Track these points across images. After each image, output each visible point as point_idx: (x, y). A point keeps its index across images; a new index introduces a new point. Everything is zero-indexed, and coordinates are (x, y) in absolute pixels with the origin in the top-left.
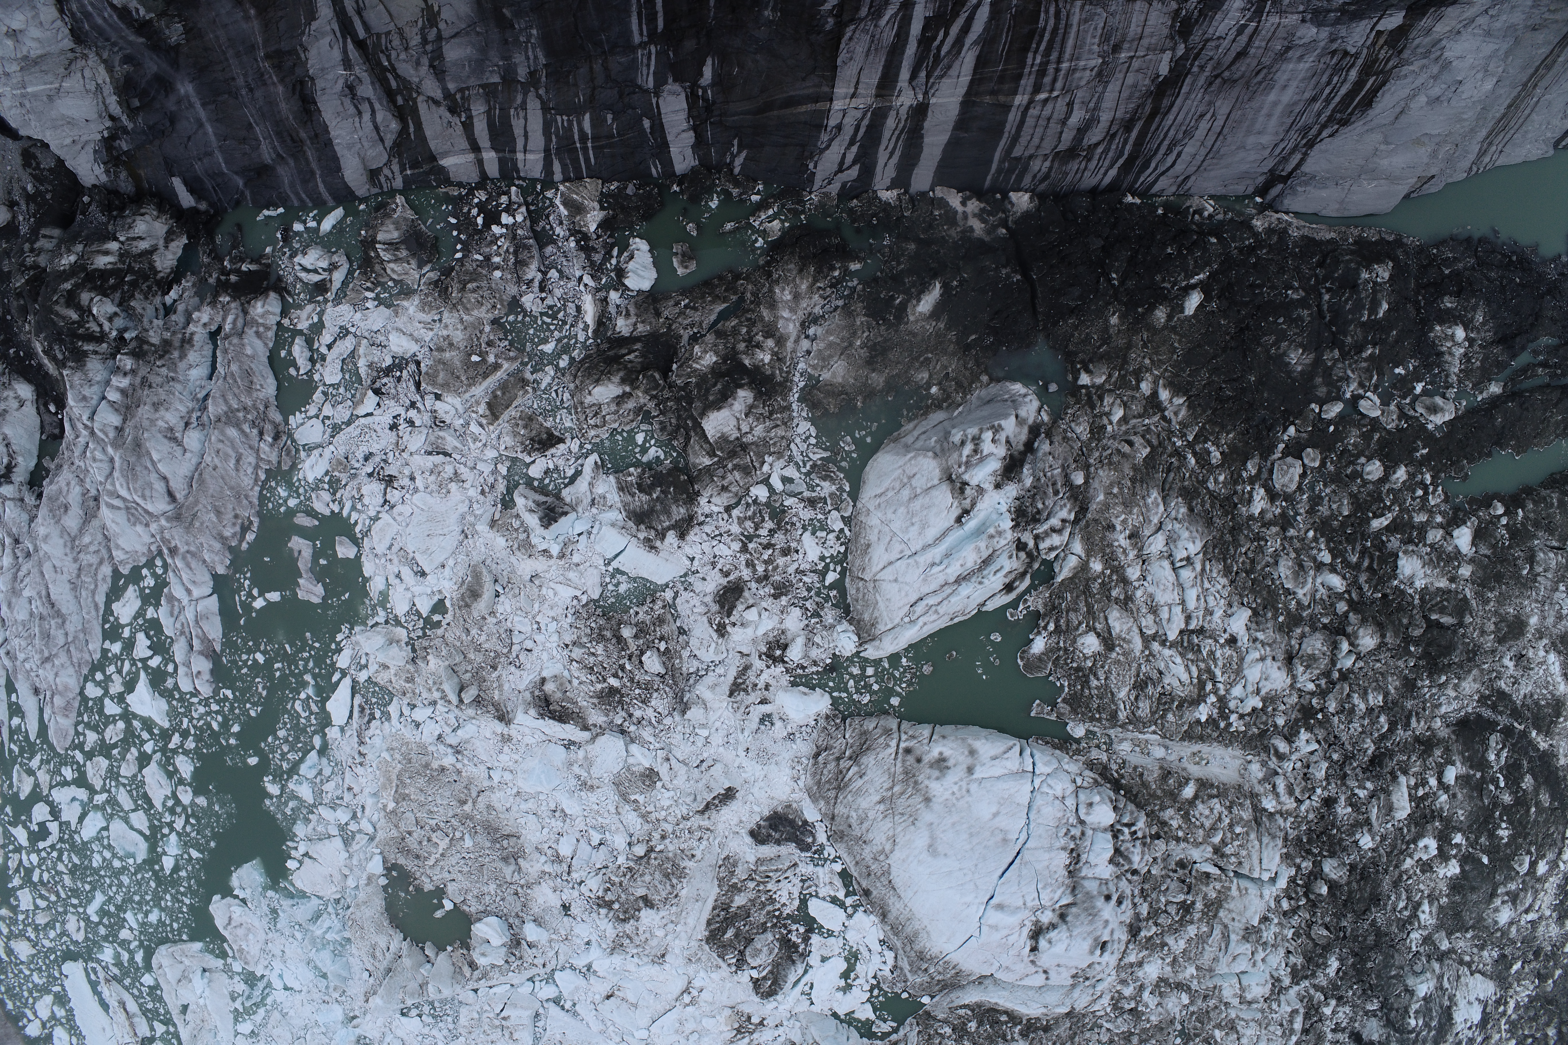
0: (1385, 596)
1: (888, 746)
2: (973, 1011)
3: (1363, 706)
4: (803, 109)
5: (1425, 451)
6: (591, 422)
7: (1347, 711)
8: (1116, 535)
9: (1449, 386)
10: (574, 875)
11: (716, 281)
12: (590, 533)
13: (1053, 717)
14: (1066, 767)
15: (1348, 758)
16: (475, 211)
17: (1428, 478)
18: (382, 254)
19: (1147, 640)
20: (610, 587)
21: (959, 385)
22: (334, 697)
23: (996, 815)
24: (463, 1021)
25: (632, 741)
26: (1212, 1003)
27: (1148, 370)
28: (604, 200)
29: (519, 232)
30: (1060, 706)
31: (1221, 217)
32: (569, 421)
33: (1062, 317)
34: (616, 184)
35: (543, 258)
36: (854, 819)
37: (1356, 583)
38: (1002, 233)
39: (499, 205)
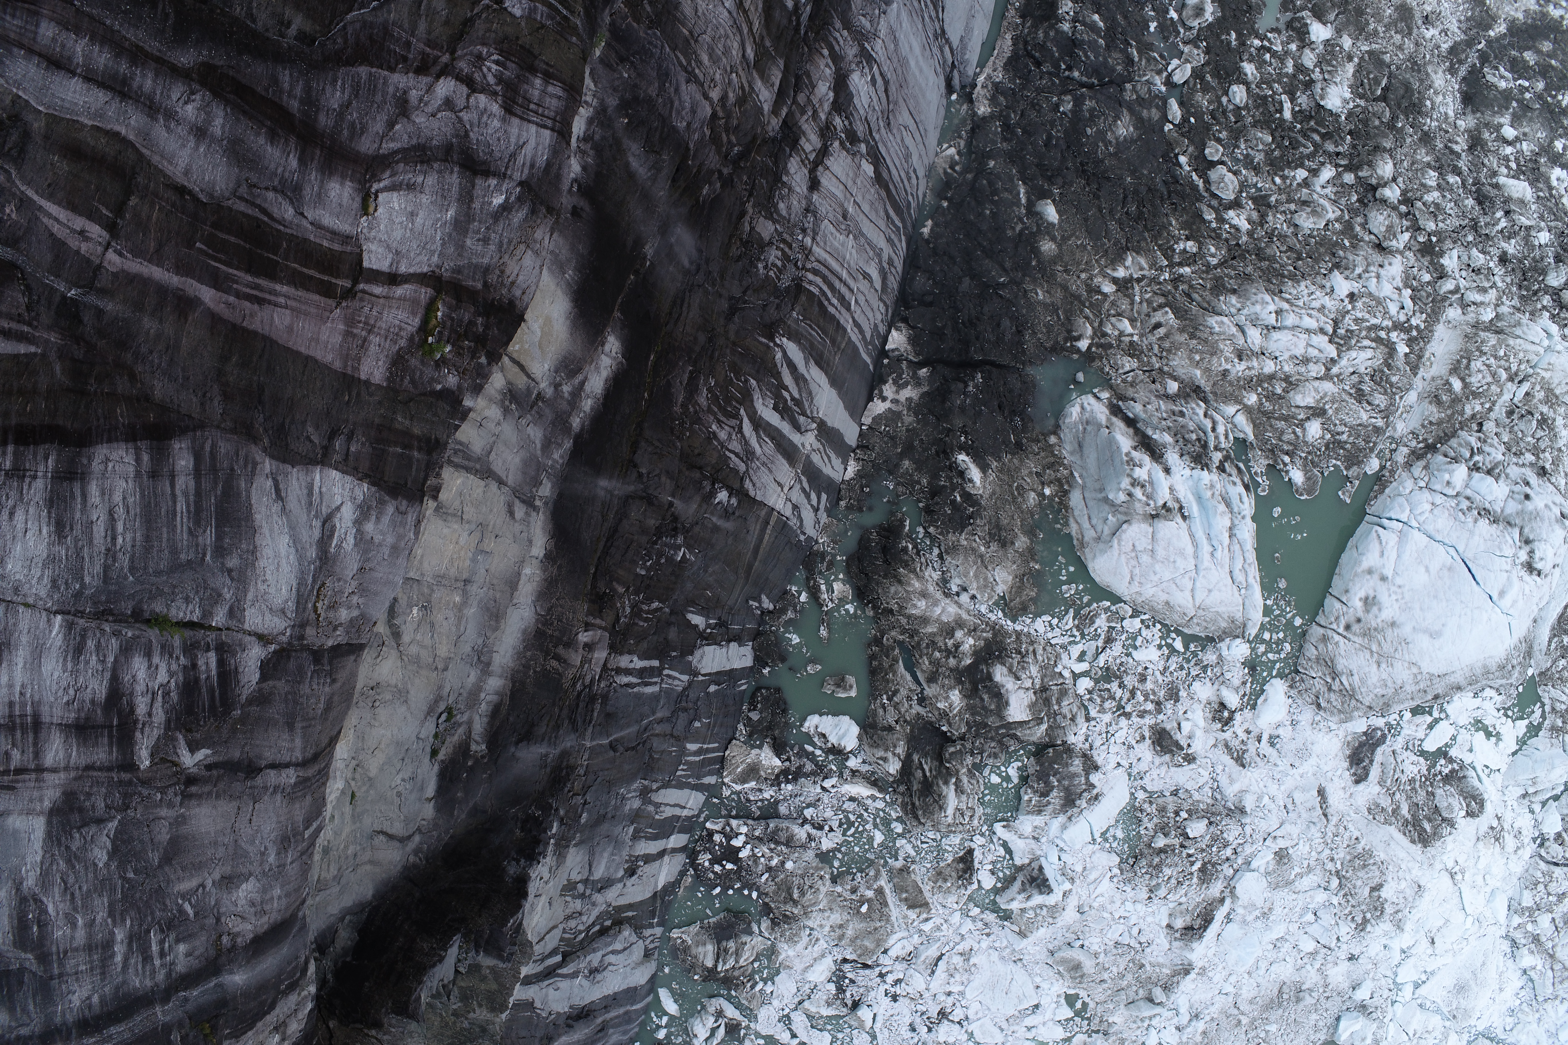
0: (1350, 133)
1: (1337, 643)
2: (1555, 636)
3: (1436, 194)
4: (767, 537)
6: (967, 820)
7: (1436, 211)
8: (1233, 372)
10: (1331, 944)
11: (875, 663)
12: (1062, 850)
13: (1356, 483)
14: (1406, 491)
15: (1475, 228)
16: (717, 868)
17: (1257, 42)
18: (727, 967)
19: (1327, 377)
20: (1115, 845)
21: (1051, 466)
23: (1427, 570)
25: (1248, 864)
27: (1091, 278)
28: (754, 742)
29: (757, 833)
30: (1350, 474)
31: (962, 143)
32: (956, 840)
33: (1020, 343)
34: (741, 726)
35: (788, 817)
36: (1380, 691)
37: (1329, 155)
38: (923, 372)
39: (721, 844)
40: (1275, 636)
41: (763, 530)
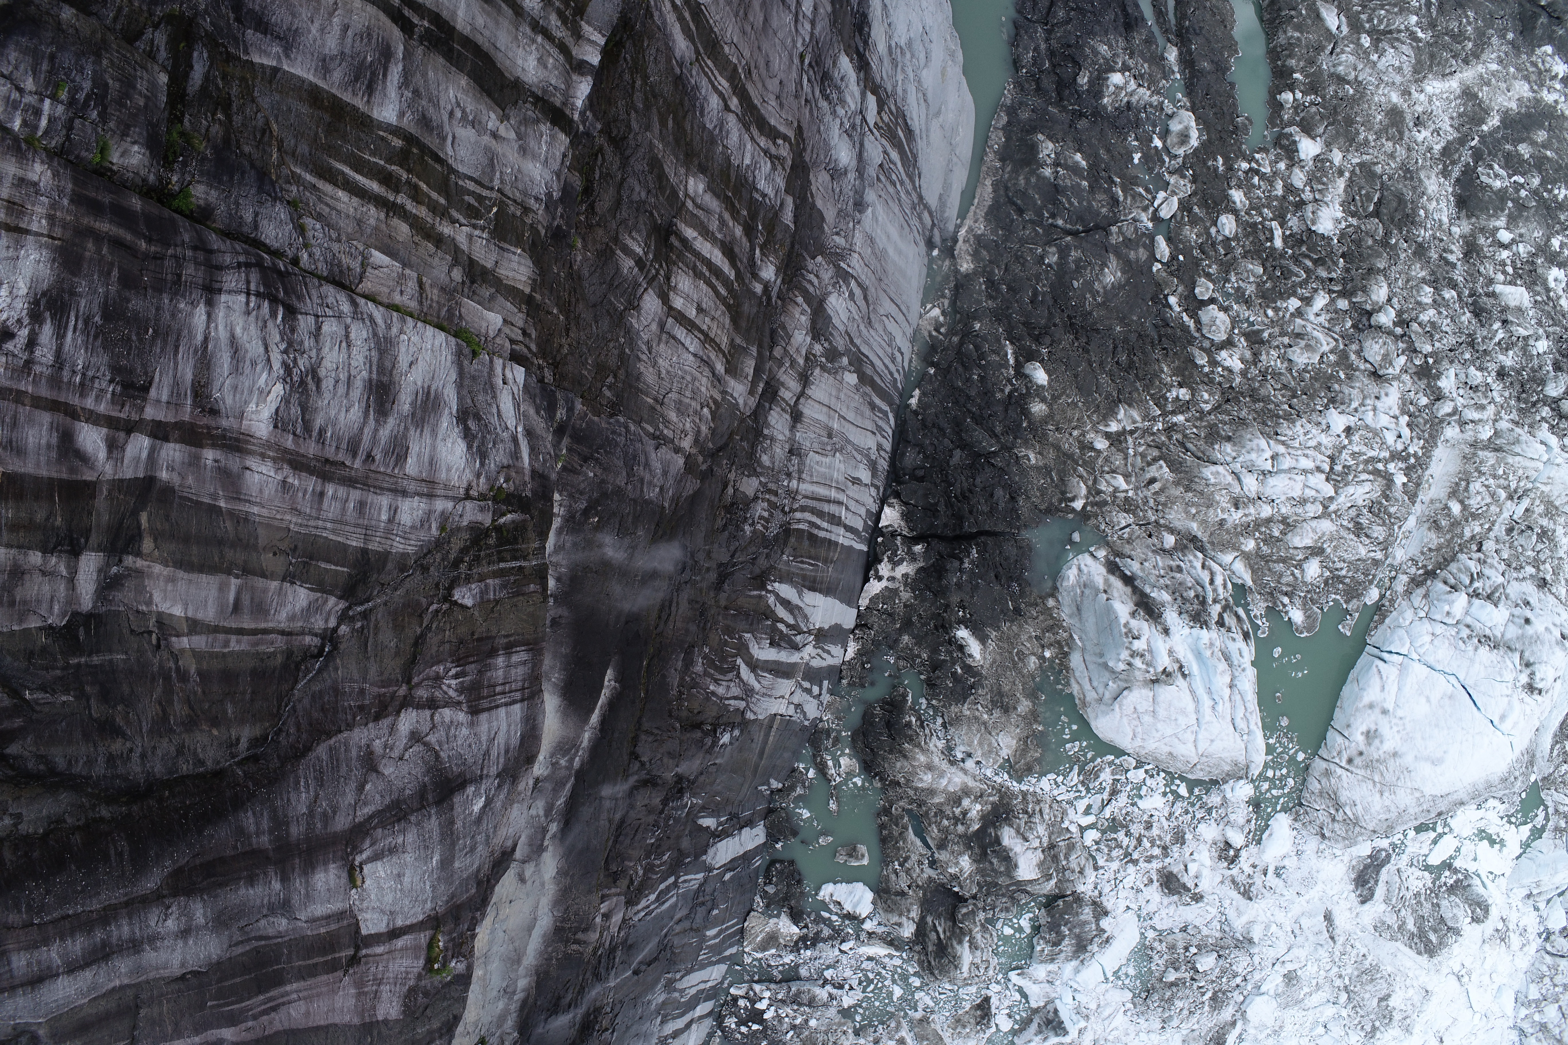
0: (1343, 256)
1: (1340, 777)
2: (1557, 742)
3: (1432, 312)
4: (771, 740)
6: (982, 972)
7: (1432, 331)
8: (1230, 521)
9: (1161, 108)
11: (885, 832)
12: (1075, 991)
13: (1356, 615)
14: (1406, 622)
15: (1472, 344)
16: (744, 1029)
17: (1245, 166)
19: (1325, 514)
20: (1127, 982)
21: (1050, 629)
25: (1259, 988)
27: (1083, 435)
28: (771, 913)
29: (780, 997)
30: (1350, 607)
31: (946, 302)
32: (973, 989)
33: (1014, 510)
34: (758, 899)
35: (808, 979)
36: (1383, 817)
37: (1322, 281)
38: (918, 548)
39: (746, 1008)
41: (767, 735)
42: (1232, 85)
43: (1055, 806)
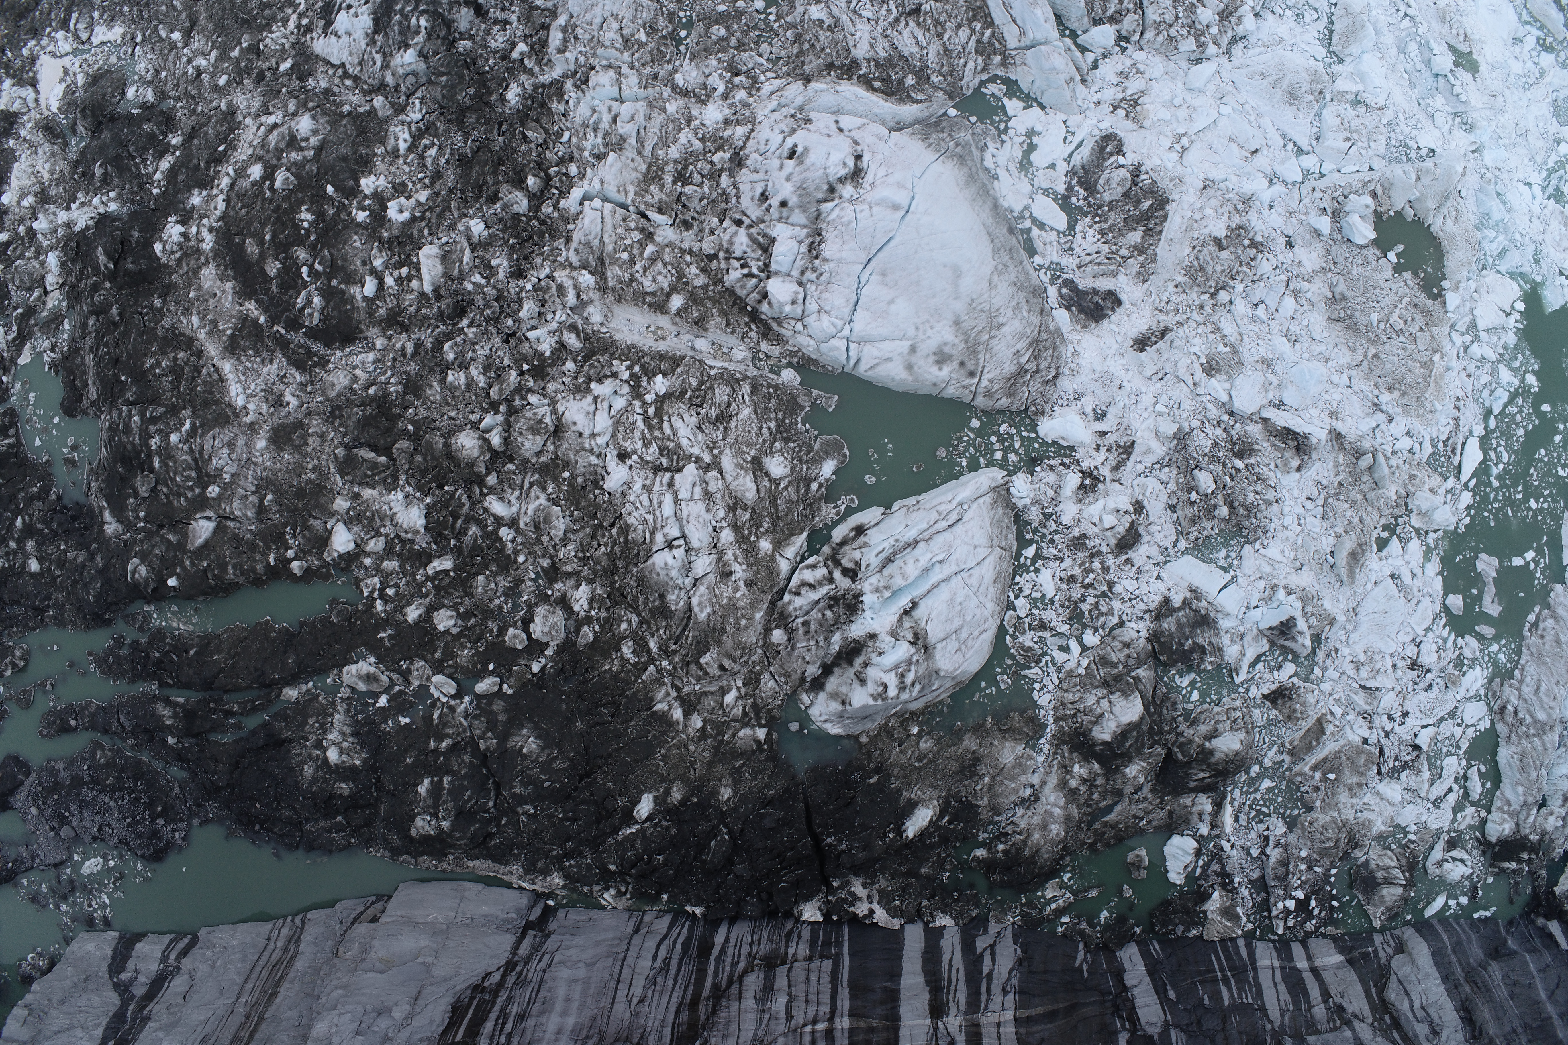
0: (441, 487)
1: (991, 381)
2: (909, 96)
3: (474, 372)
4: (1039, 1010)
5: (382, 635)
6: (1239, 714)
7: (493, 369)
8: (744, 576)
9: (347, 700)
10: (1284, 277)
11: (1112, 842)
12: (1248, 608)
13: (815, 392)
14: (812, 342)
15: (496, 320)
16: (1316, 912)
17: (379, 606)
18: (1399, 875)
19: (716, 466)
20: (1233, 555)
21: (890, 734)
22: (1476, 465)
23: (891, 302)
24: (1383, 140)
25: (1224, 404)
26: (647, 70)
27: (692, 739)
28: (1201, 920)
29: (1281, 892)
30: (806, 403)
31: (596, 888)
32: (1257, 712)
33: (780, 798)
34: (1191, 935)
35: (1262, 868)
36: (1024, 310)
37: (474, 503)
38: (835, 882)
39: (1296, 917)
40: (997, 446)
42: (302, 624)
43: (1065, 685)
